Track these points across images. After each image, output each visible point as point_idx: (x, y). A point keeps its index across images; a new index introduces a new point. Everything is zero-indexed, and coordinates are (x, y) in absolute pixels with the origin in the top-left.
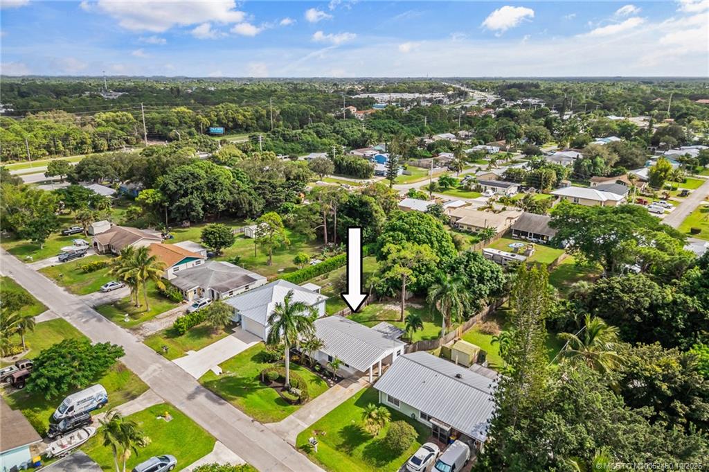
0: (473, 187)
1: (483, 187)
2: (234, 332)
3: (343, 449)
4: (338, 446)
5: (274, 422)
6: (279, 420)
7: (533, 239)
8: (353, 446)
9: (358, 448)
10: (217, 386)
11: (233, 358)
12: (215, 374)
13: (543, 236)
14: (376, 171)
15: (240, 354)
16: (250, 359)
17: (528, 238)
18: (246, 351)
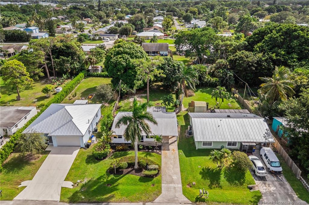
0: (97, 38)
1: (102, 37)
2: (50, 151)
3: (214, 186)
4: (209, 186)
5: (158, 196)
6: (160, 192)
7: (152, 54)
8: (217, 181)
9: (221, 180)
10: (84, 196)
11: (71, 169)
12: (70, 189)
13: (157, 52)
14: (33, 37)
15: (74, 164)
16: (86, 164)
17: (150, 54)
18: (76, 160)
